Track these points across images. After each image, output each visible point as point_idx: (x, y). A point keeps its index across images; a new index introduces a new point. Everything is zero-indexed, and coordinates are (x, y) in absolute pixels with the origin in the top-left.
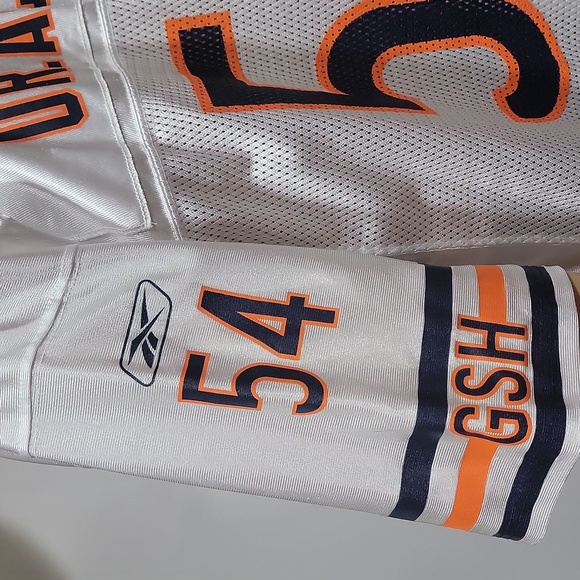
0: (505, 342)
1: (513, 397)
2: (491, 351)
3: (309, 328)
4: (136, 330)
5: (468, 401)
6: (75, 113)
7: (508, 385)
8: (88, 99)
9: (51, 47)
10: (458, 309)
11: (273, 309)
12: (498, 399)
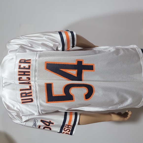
0: (69, 127)
1: (68, 132)
2: (68, 127)
3: (51, 125)
4: (34, 123)
5: (64, 131)
6: (32, 100)
7: (68, 130)
8: (34, 99)
9: (30, 84)
10: (66, 124)
11: (48, 122)
12: (67, 132)
